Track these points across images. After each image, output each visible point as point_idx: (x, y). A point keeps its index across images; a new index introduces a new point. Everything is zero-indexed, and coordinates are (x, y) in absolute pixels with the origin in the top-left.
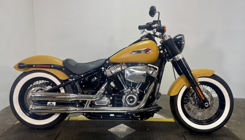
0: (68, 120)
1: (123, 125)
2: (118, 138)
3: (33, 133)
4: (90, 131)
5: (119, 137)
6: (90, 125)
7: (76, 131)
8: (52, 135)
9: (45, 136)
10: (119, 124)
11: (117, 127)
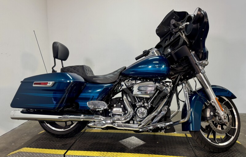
0: (84, 132)
1: (134, 137)
2: (127, 149)
3: (52, 141)
4: (102, 142)
5: (129, 148)
6: (103, 136)
7: (90, 141)
8: (68, 144)
9: (61, 145)
10: (130, 137)
11: (128, 139)
